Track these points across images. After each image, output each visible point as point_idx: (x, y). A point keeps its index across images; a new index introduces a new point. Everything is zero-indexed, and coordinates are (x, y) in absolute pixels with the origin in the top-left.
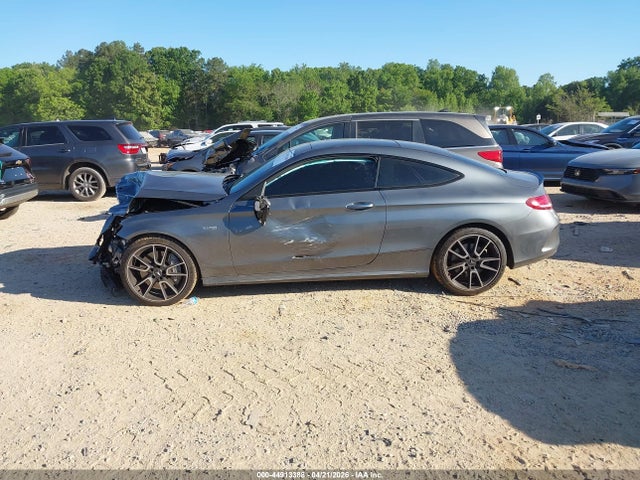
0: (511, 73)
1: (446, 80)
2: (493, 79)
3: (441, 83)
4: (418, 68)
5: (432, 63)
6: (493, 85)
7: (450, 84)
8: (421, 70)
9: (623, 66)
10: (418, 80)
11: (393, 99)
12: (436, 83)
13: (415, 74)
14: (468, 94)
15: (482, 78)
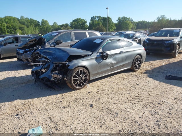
0: (46, 21)
1: (28, 22)
2: (42, 22)
3: (26, 23)
4: (17, 18)
5: (22, 17)
6: (42, 24)
7: (29, 23)
8: (18, 19)
9: (73, 21)
10: (18, 22)
11: (12, 27)
12: (25, 23)
13: (17, 20)
14: (35, 26)
15: (39, 22)
